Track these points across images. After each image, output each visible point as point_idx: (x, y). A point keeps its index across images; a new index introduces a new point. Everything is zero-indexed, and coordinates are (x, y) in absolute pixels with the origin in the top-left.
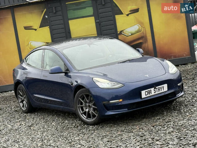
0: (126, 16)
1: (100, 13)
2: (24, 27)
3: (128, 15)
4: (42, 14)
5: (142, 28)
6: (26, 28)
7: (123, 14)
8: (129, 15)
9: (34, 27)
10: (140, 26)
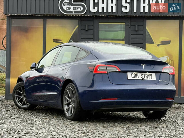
0: (157, 46)
1: (131, 39)
2: (53, 39)
3: (158, 45)
4: (73, 30)
5: (171, 60)
6: (55, 41)
7: (154, 44)
8: (160, 46)
9: (63, 41)
10: (169, 58)
